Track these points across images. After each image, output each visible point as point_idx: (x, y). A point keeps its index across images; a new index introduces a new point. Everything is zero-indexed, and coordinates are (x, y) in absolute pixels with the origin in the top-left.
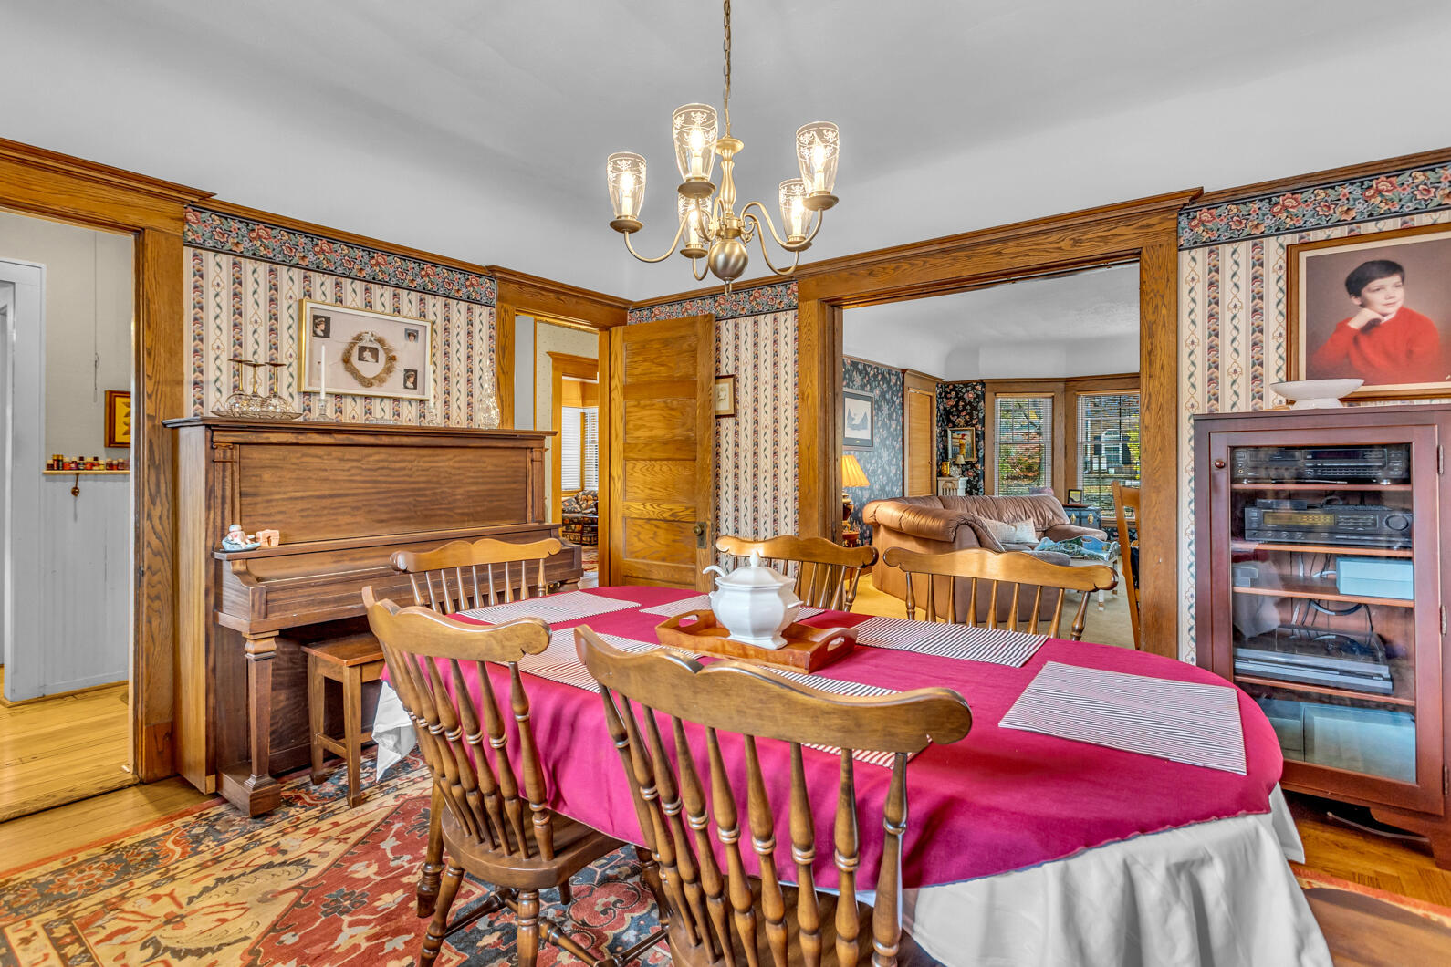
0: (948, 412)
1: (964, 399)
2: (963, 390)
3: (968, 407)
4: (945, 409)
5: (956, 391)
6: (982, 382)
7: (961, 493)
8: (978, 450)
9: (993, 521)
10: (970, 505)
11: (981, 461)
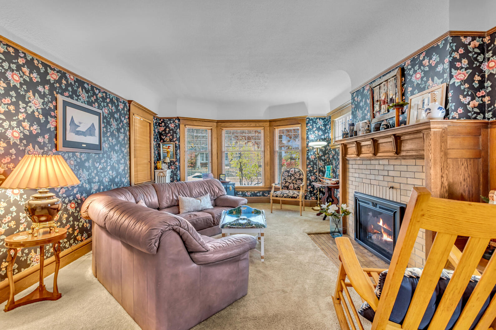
0: (160, 134)
1: (169, 128)
2: (169, 122)
3: (171, 132)
4: (158, 132)
5: (165, 123)
6: (178, 119)
7: (168, 180)
8: (176, 155)
9: (188, 198)
10: (173, 188)
11: (178, 160)
